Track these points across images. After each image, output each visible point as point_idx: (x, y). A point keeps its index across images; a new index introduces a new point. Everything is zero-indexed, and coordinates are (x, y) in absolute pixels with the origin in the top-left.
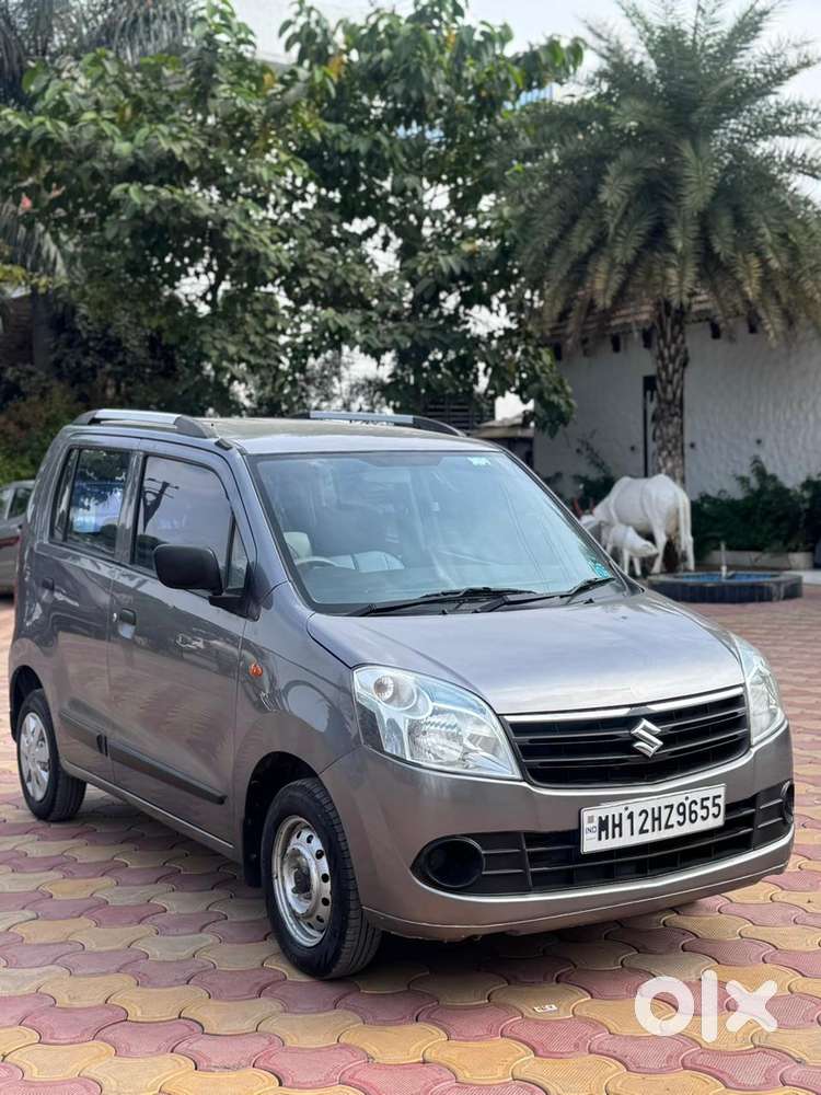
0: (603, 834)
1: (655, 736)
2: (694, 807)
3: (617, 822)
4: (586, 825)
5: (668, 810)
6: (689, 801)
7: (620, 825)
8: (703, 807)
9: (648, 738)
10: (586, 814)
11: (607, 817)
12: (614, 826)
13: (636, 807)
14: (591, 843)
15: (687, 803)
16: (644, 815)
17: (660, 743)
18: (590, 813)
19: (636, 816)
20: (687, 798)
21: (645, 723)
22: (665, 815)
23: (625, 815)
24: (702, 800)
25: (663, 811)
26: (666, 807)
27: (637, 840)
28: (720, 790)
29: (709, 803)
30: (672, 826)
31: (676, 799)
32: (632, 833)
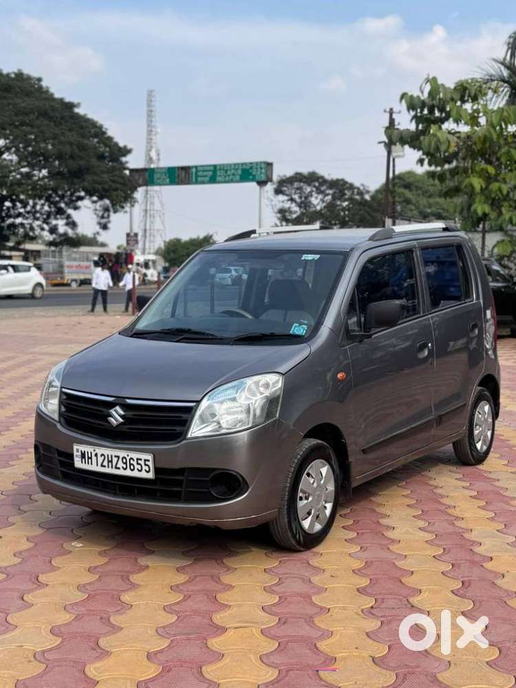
0: (83, 460)
1: (119, 416)
2: (132, 462)
3: (90, 456)
4: (75, 453)
5: (117, 458)
6: (129, 457)
7: (91, 458)
8: (138, 464)
9: (116, 416)
10: (75, 447)
11: (85, 452)
12: (88, 458)
13: (100, 451)
15: (128, 459)
16: (103, 457)
17: (121, 420)
18: (78, 447)
19: (99, 456)
20: (128, 455)
21: (118, 408)
22: (115, 460)
23: (93, 454)
24: (138, 459)
25: (114, 458)
26: (115, 456)
27: (100, 469)
28: (150, 457)
29: (142, 462)
30: (119, 468)
31: (122, 454)
32: (97, 465)
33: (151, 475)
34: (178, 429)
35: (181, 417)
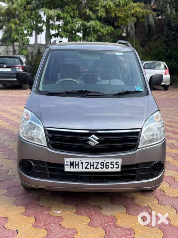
0: (72, 167)
1: (96, 140)
2: (107, 164)
3: (77, 164)
4: (65, 163)
5: (97, 163)
7: (78, 165)
8: (111, 164)
10: (66, 160)
11: (73, 162)
12: (76, 165)
13: (84, 160)
14: (67, 168)
15: (105, 163)
16: (87, 164)
17: (98, 143)
18: (68, 160)
19: (84, 163)
20: (105, 161)
21: (93, 136)
22: (95, 164)
23: (80, 162)
24: (111, 162)
25: (95, 163)
26: (96, 162)
27: (84, 170)
28: (119, 160)
29: (114, 164)
30: (98, 168)
31: (100, 160)
32: (82, 168)
33: (119, 170)
34: (133, 144)
35: (134, 137)
